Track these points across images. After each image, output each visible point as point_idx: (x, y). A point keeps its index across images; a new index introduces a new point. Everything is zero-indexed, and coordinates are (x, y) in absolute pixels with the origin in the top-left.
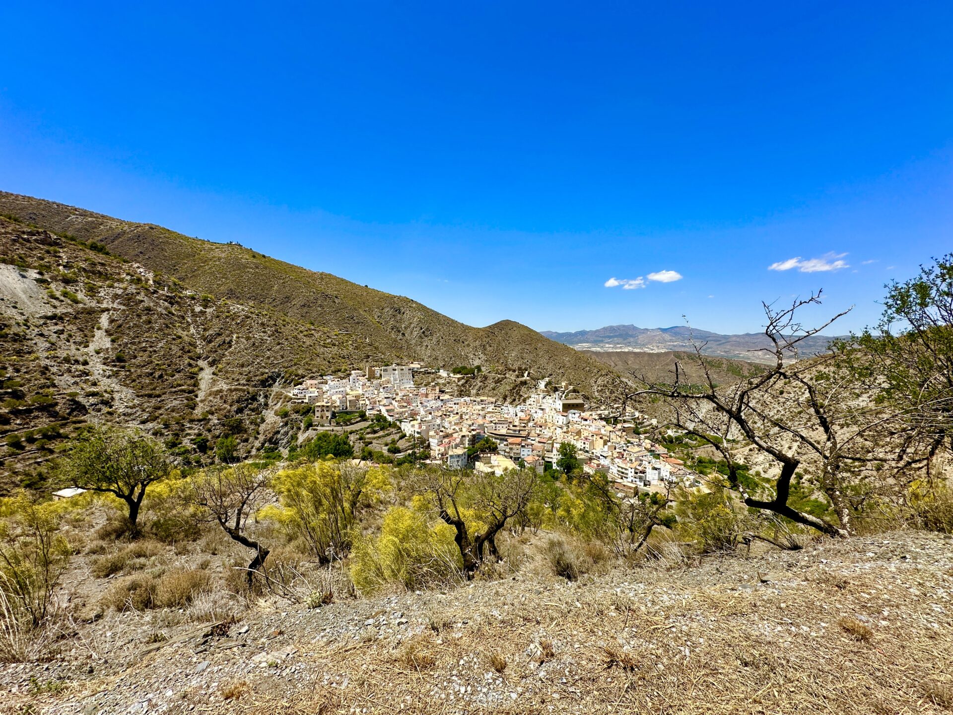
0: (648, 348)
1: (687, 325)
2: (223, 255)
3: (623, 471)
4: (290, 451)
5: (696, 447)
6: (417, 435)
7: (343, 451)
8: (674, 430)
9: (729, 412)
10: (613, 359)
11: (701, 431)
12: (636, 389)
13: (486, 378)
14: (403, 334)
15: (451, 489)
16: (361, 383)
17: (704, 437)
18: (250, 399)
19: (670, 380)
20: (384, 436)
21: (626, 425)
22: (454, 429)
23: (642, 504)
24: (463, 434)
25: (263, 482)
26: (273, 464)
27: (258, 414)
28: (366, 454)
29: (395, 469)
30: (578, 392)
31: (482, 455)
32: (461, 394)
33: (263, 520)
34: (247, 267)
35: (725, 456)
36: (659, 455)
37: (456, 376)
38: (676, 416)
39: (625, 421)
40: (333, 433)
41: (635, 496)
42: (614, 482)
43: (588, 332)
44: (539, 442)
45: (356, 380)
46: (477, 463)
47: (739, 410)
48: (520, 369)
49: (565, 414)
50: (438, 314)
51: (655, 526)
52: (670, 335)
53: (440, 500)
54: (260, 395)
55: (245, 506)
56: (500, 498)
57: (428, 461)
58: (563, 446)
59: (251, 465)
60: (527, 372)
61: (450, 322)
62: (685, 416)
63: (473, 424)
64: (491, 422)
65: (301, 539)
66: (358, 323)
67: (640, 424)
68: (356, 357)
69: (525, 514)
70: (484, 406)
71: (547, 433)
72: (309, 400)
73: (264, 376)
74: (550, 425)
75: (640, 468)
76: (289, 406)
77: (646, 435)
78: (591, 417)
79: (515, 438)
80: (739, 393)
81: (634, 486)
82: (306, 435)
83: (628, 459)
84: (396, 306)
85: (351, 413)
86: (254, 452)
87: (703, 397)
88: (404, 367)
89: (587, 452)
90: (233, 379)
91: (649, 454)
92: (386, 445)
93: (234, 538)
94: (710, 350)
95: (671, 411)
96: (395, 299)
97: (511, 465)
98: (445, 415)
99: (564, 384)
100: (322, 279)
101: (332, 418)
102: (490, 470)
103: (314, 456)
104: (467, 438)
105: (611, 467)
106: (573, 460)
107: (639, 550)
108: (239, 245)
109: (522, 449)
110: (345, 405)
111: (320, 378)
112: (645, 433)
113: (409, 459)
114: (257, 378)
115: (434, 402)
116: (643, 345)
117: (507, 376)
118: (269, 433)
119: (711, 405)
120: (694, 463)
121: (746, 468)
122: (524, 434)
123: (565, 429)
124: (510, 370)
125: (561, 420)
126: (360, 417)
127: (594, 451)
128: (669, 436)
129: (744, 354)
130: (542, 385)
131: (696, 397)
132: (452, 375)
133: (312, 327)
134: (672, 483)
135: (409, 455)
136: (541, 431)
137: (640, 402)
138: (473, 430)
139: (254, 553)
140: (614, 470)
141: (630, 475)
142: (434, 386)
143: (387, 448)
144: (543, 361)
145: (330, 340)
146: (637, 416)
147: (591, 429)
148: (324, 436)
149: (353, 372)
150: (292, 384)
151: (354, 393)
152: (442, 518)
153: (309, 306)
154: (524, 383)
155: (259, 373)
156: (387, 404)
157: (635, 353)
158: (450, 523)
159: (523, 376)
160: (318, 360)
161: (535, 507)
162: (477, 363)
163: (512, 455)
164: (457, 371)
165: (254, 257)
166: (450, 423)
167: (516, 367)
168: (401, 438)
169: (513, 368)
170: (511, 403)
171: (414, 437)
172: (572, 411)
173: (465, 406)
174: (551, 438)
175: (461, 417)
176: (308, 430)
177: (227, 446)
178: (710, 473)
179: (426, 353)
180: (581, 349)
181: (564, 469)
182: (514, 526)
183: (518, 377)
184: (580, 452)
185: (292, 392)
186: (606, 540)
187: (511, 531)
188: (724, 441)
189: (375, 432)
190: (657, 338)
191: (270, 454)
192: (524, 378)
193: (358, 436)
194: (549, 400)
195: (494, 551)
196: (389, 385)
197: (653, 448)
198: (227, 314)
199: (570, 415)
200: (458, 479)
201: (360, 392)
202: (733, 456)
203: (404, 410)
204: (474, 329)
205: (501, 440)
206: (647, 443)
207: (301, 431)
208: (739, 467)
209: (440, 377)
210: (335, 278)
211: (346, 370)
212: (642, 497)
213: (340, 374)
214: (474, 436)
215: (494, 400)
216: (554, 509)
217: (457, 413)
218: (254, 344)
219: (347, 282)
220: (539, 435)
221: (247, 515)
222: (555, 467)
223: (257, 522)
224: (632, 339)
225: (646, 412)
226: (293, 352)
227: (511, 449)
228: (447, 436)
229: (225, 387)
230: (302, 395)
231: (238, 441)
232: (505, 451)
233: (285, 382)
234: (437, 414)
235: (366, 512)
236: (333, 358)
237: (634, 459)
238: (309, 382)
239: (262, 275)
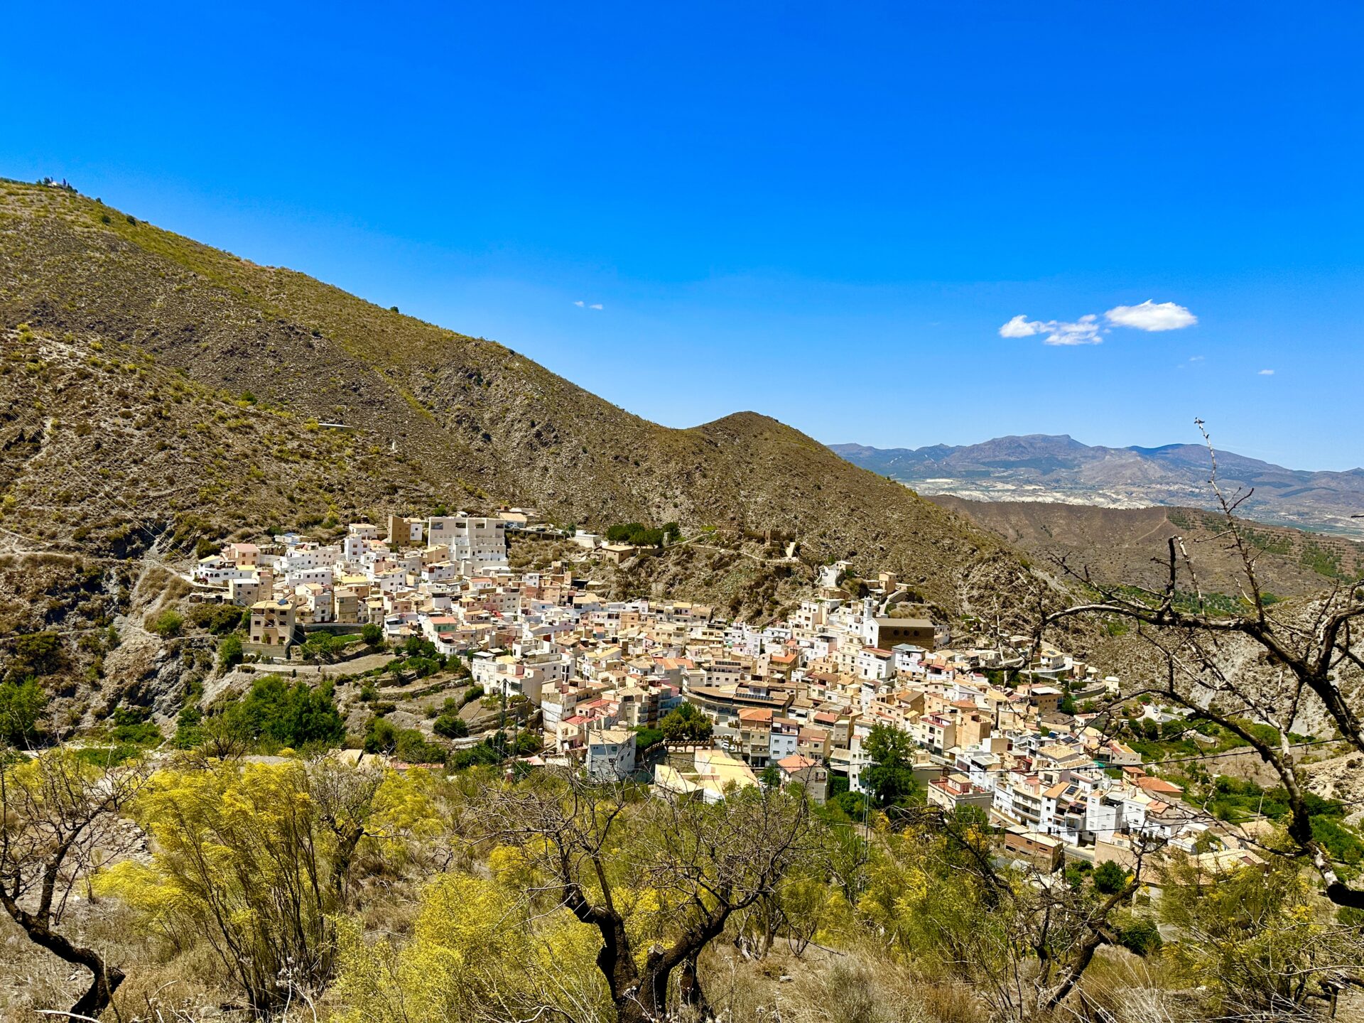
0: (1104, 496)
1: (1204, 443)
2: (26, 213)
3: (1029, 804)
4: (181, 723)
5: (1215, 752)
6: (511, 693)
7: (319, 728)
8: (1161, 707)
9: (1300, 668)
10: (1013, 519)
11: (1228, 710)
12: (1068, 599)
13: (690, 554)
14: (487, 437)
15: (592, 834)
16: (373, 556)
17: (1233, 728)
18: (84, 585)
19: (1155, 581)
20: (425, 693)
21: (1041, 689)
22: (605, 680)
23: (1074, 889)
24: (629, 694)
25: (114, 798)
26: (136, 755)
27: (102, 625)
28: (377, 737)
29: (451, 778)
30: (921, 601)
31: (672, 748)
32: (626, 593)
33: (109, 897)
34: (87, 247)
35: (1284, 777)
36: (1119, 767)
37: (615, 548)
38: (1166, 672)
39: (1037, 680)
40: (296, 680)
41: (1055, 870)
42: (1003, 832)
43: (953, 450)
44: (818, 722)
45: (360, 548)
46: (658, 767)
47: (1324, 662)
48: (775, 535)
49: (886, 654)
50: (577, 389)
51: (1102, 946)
52: (1163, 467)
53: (565, 859)
54: (110, 577)
55: (65, 860)
56: (715, 861)
57: (536, 760)
58: (879, 735)
59: (81, 754)
60: (793, 545)
61: (606, 412)
62: (1188, 670)
63: (653, 668)
64: (699, 664)
65: (203, 950)
66: (371, 403)
67: (1074, 687)
68: (363, 490)
69: (776, 904)
70: (681, 624)
71: (837, 699)
72: (237, 594)
73: (121, 529)
74: (846, 679)
75: (1071, 799)
76: (184, 608)
77: (1090, 716)
78: (950, 664)
79: (759, 709)
80: (1326, 620)
81: (1052, 843)
82: (225, 682)
83: (1041, 776)
84: (469, 364)
85: (344, 630)
86: (88, 721)
87: (1237, 627)
88: (485, 520)
89: (938, 751)
90: (41, 534)
91: (1095, 764)
92: (432, 715)
93: (36, 938)
94: (1261, 508)
95: (1154, 659)
96: (470, 346)
97: (744, 776)
98: (585, 644)
99: (884, 578)
100: (280, 285)
101: (293, 643)
102: (692, 787)
103: (246, 737)
104: (638, 705)
105: (998, 793)
106: (900, 772)
107: (1062, 1004)
108: (70, 188)
109: (774, 737)
110: (328, 611)
111: (266, 538)
112: (1088, 710)
113: (489, 751)
114: (104, 532)
115: (558, 609)
116: (1093, 488)
117: (743, 551)
118: (130, 675)
119: (1258, 648)
120: (1206, 791)
121: (1338, 809)
122: (779, 698)
123: (883, 692)
124: (750, 537)
125: (874, 668)
126: (367, 642)
127: (956, 750)
128: (1149, 722)
129: (1345, 521)
130: (829, 577)
131: (1217, 627)
132: (605, 544)
133: (252, 409)
134: (1150, 839)
135: (489, 741)
136: (821, 693)
137: (1077, 631)
138: (652, 684)
139: (83, 980)
140: (1004, 801)
141: (1045, 815)
142: (560, 570)
143: (431, 722)
144: (834, 519)
145: (296, 444)
146: (1067, 668)
147: (950, 693)
148: (270, 687)
149: (352, 527)
150: (194, 551)
151: (355, 580)
152: (569, 904)
153: (244, 354)
154: (786, 571)
155: (108, 519)
156: (438, 611)
157: (1071, 509)
158: (589, 920)
159: (783, 554)
160: (264, 492)
161: (802, 890)
162: (669, 516)
163: (748, 750)
164: (619, 534)
165: (106, 220)
166: (596, 663)
167: (766, 528)
168: (471, 698)
169: (760, 533)
170: (750, 620)
171: (503, 697)
172: (904, 647)
173: (636, 622)
174: (846, 712)
175: (625, 651)
176: (230, 669)
177: (20, 705)
178: (1247, 819)
179: (542, 487)
180: (931, 493)
181: (878, 795)
182: (748, 930)
183: (769, 554)
184: (919, 752)
185: (194, 571)
186: (978, 978)
187: (737, 944)
188: (1284, 739)
189: (404, 681)
190: (1128, 473)
191: (130, 729)
192: (786, 560)
193: (359, 691)
194: (846, 617)
195: (695, 993)
196: (445, 564)
197: (1103, 750)
198: (32, 366)
199: (898, 656)
200: (610, 806)
201: (370, 577)
202: (1306, 777)
203: (481, 626)
204: (667, 431)
205: (721, 711)
206: (1091, 737)
207: (213, 672)
208: (1320, 806)
209: (575, 548)
210: (315, 285)
211: (336, 522)
212: (1074, 873)
213: (319, 531)
214: (654, 699)
215: (707, 610)
216: (850, 893)
217: (615, 641)
218: (98, 446)
219: (344, 296)
220: (817, 703)
221: (70, 882)
222: (855, 785)
223: (92, 900)
224: (1064, 473)
225: (1093, 658)
226: (199, 469)
227: (746, 735)
228: (587, 696)
229: (20, 553)
230: (220, 581)
231: (48, 691)
232: (730, 740)
233: (174, 546)
234: (563, 639)
235: (374, 884)
236: (303, 490)
237: (1056, 776)
238: (238, 548)
239: (125, 269)
